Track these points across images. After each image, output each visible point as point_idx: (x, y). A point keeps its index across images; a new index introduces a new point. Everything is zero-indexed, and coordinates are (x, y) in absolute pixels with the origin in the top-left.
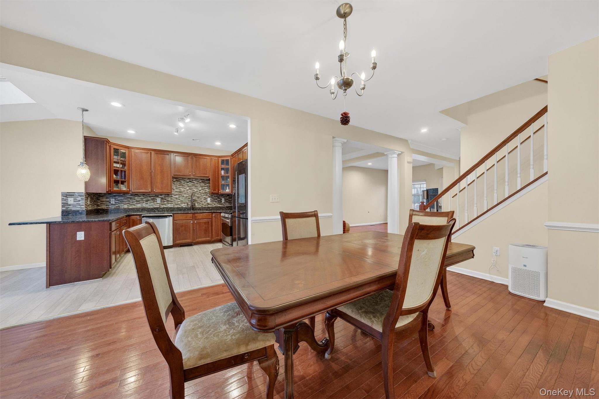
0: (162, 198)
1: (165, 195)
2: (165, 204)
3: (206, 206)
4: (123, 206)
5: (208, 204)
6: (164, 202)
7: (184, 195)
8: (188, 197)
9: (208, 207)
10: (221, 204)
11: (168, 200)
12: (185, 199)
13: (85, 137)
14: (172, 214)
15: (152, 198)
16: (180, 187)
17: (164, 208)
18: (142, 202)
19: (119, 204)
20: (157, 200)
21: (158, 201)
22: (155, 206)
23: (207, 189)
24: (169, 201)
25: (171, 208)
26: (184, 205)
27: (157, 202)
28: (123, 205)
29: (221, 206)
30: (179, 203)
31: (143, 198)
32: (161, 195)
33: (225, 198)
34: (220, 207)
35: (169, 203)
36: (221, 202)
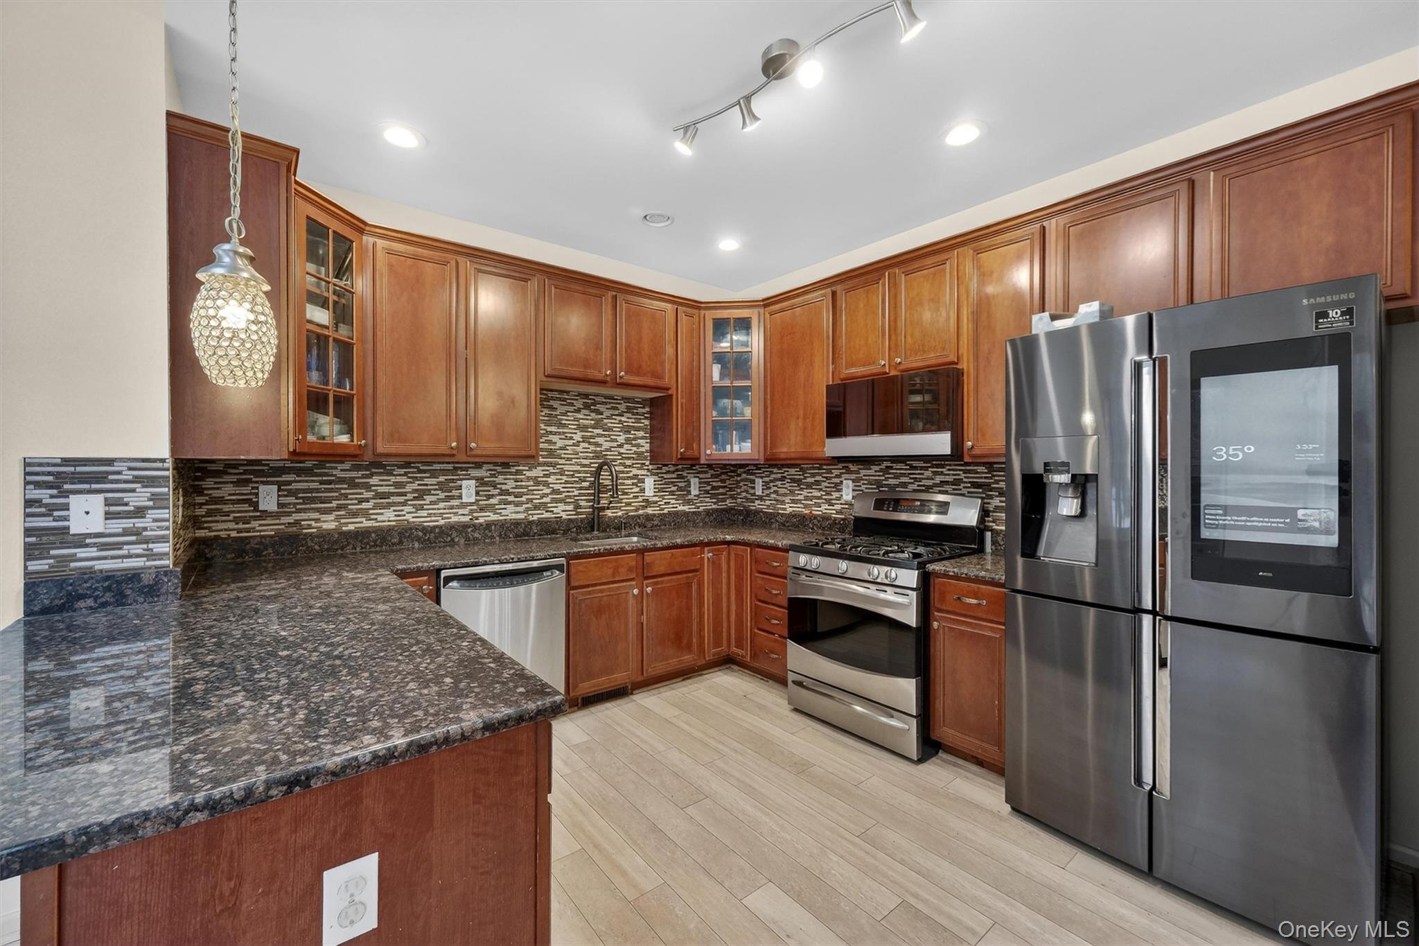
0: (481, 481)
1: (496, 464)
2: (491, 508)
3: (641, 512)
4: (317, 520)
5: (648, 503)
6: (489, 497)
7: (566, 468)
8: (579, 472)
9: (649, 518)
10: (688, 502)
11: (504, 487)
12: (567, 482)
13: (178, 123)
14: (562, 560)
15: (442, 479)
16: (549, 429)
17: (488, 525)
18: (401, 499)
19: (299, 511)
20: (460, 487)
21: (464, 491)
22: (455, 519)
23: (642, 438)
24: (508, 493)
25: (517, 523)
26: (562, 511)
27: (460, 497)
28: (316, 515)
29: (686, 508)
30: (545, 500)
31: (404, 479)
32: (478, 466)
33: (701, 476)
34: (685, 514)
35: (510, 503)
36: (689, 492)
